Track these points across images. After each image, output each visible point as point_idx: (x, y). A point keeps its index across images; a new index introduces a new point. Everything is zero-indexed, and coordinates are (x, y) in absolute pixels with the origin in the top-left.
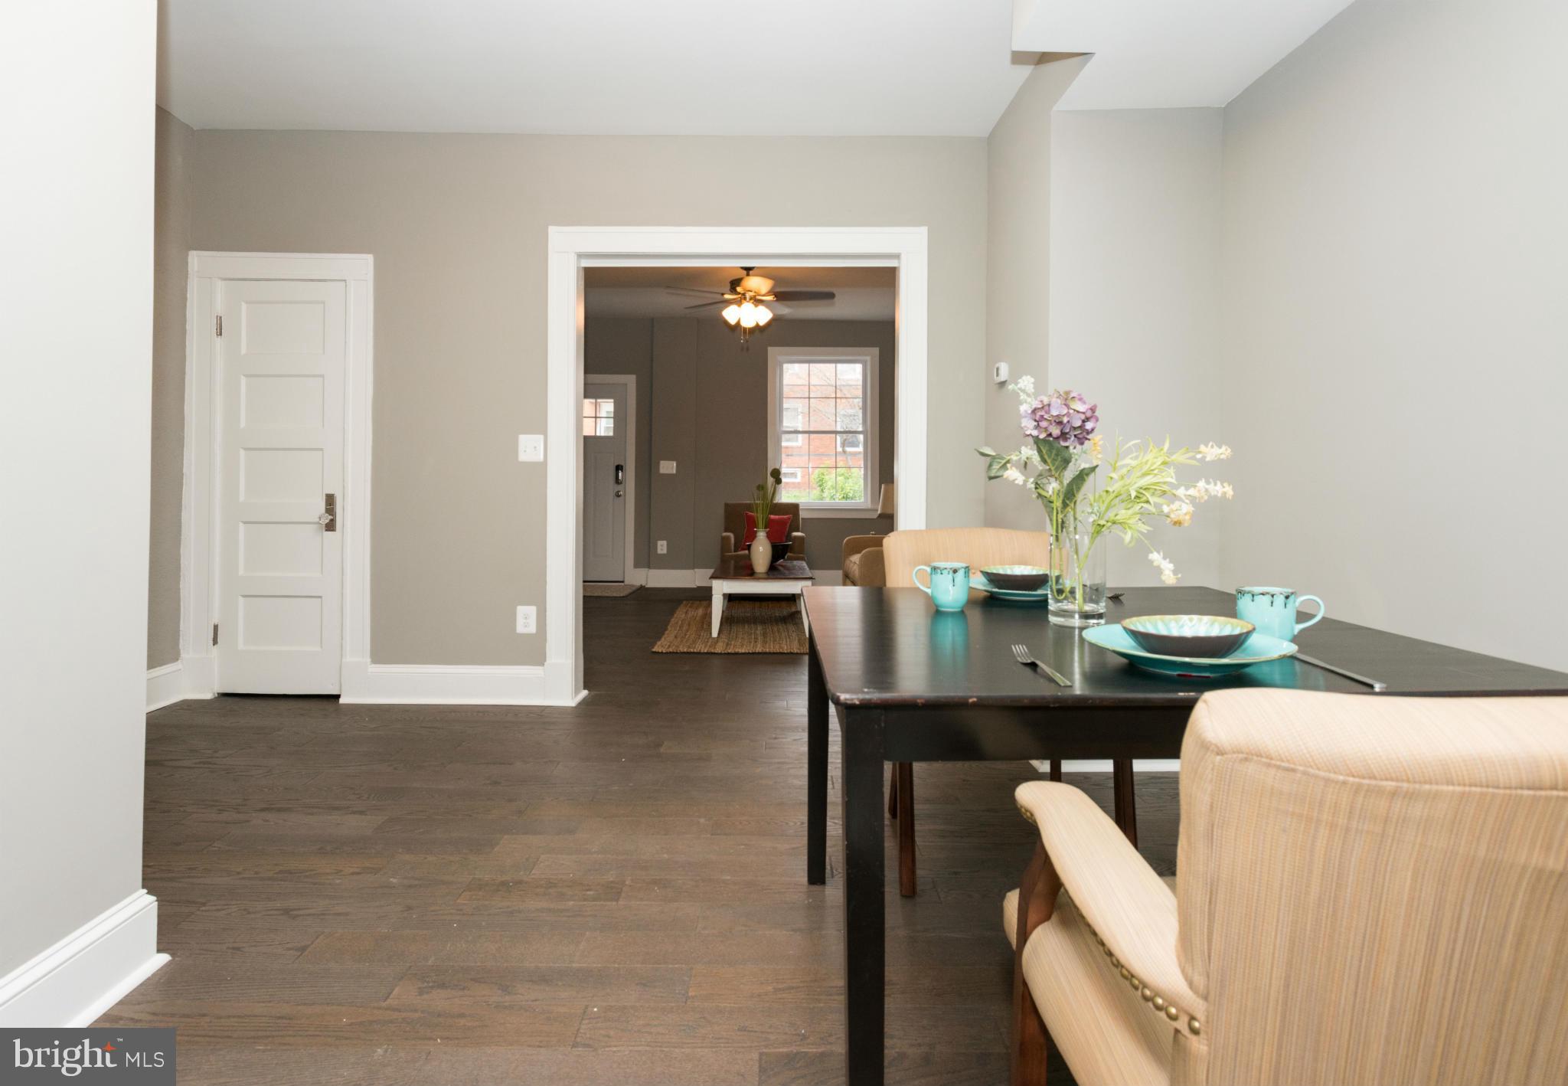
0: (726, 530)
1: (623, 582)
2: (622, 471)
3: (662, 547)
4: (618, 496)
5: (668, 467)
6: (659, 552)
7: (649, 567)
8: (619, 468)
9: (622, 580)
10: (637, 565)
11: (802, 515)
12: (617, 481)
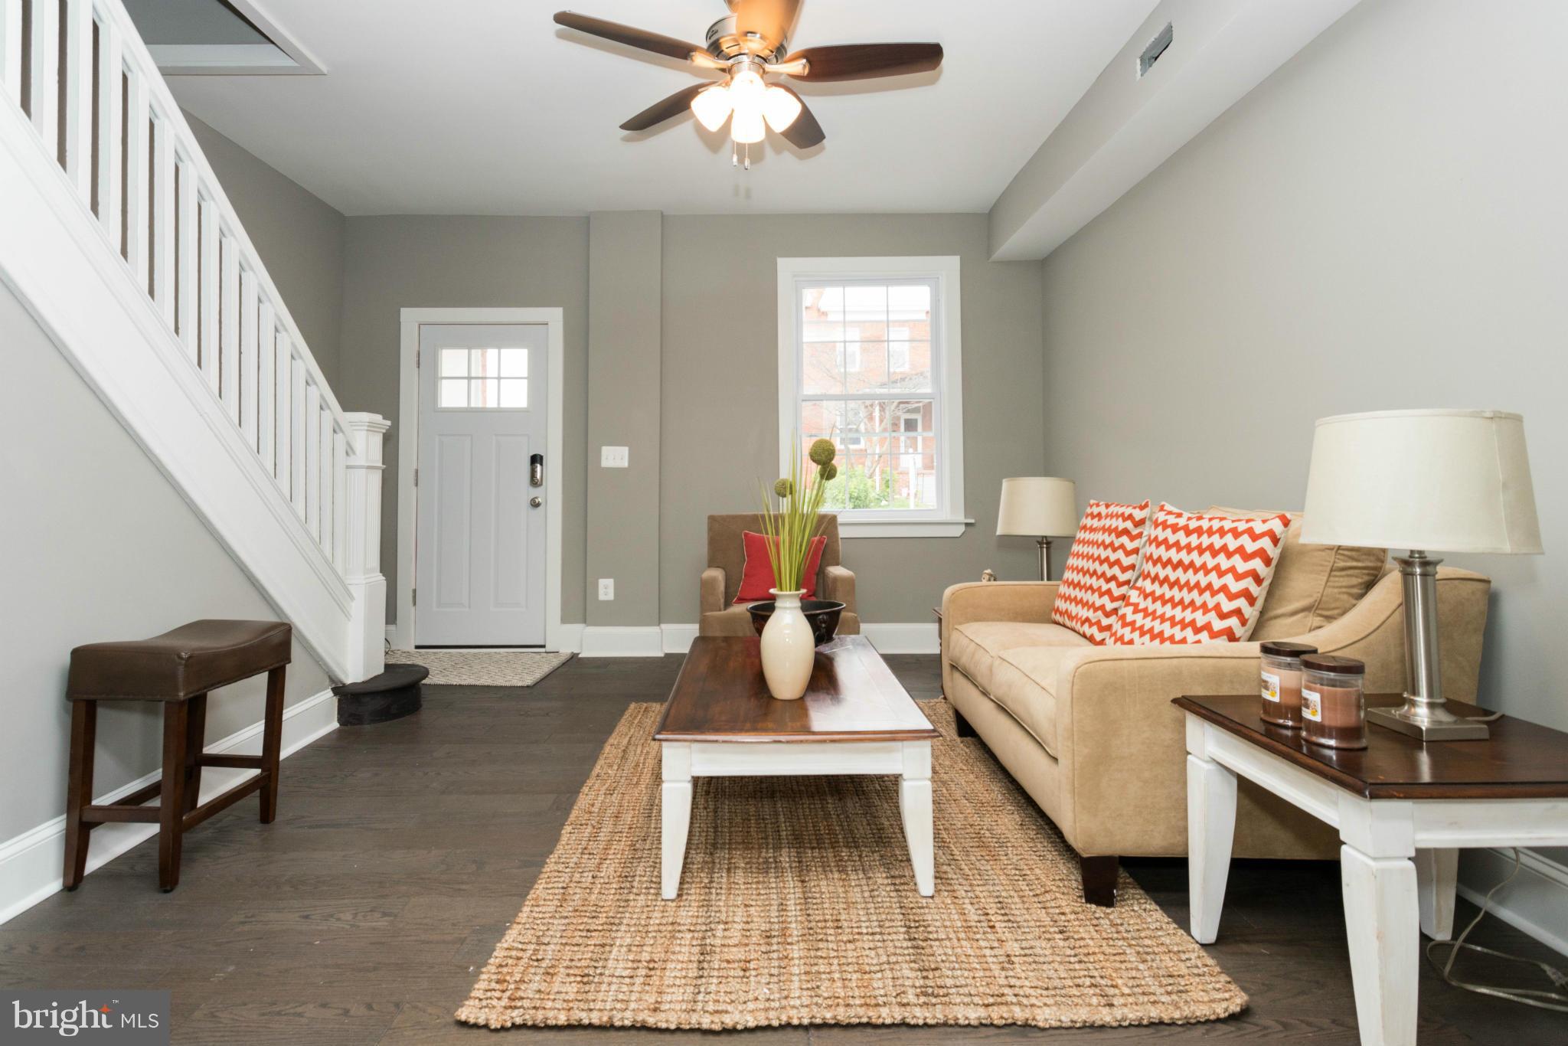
0: (712, 563)
1: (543, 646)
2: (541, 464)
3: (606, 589)
4: (535, 504)
5: (615, 457)
6: (602, 597)
7: (585, 621)
8: (536, 460)
9: (542, 644)
10: (566, 619)
11: (843, 532)
12: (534, 482)
